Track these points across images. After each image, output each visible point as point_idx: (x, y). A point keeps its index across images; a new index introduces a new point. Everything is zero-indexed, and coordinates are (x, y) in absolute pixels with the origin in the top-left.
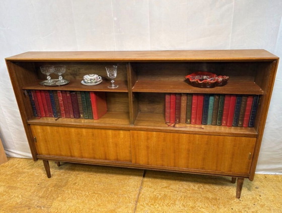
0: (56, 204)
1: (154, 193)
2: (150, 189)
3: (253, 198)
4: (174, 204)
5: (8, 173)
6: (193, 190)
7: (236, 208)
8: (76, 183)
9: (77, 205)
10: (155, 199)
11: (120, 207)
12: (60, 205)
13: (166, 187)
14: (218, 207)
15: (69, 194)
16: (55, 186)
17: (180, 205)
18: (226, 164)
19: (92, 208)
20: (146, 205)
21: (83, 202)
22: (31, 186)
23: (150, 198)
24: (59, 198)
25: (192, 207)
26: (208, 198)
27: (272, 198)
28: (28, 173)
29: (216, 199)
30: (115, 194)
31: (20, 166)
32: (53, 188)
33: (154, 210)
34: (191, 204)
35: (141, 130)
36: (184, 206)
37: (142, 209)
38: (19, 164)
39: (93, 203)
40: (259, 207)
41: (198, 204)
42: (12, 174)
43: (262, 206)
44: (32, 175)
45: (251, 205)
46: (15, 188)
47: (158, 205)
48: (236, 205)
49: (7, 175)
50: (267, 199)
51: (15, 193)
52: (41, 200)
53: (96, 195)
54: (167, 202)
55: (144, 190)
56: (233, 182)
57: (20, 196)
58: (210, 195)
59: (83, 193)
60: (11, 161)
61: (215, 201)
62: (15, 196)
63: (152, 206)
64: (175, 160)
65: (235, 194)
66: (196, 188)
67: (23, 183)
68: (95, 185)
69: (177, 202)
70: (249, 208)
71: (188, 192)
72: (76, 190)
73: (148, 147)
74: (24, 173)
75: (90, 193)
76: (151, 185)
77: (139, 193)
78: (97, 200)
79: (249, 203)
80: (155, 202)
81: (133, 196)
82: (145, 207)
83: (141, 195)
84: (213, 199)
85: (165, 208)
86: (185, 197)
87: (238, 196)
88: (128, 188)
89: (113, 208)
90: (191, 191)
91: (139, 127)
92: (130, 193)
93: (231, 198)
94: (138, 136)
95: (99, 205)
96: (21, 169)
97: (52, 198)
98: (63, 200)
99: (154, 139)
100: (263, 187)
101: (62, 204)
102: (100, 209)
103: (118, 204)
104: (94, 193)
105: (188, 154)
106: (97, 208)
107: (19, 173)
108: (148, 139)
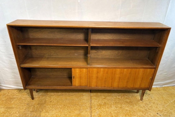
0: (43, 114)
1: (99, 102)
2: (96, 100)
3: (149, 100)
4: (111, 107)
5: (3, 99)
6: (119, 98)
7: (142, 105)
8: (51, 101)
9: (57, 113)
10: (100, 105)
11: (82, 112)
12: (46, 115)
13: (104, 99)
14: (133, 106)
15: (49, 108)
16: (38, 104)
17: (114, 107)
18: (138, 84)
19: (66, 114)
20: (96, 109)
21: (60, 111)
22: (23, 106)
23: (98, 105)
24: (44, 111)
25: (120, 107)
26: (127, 102)
27: (157, 99)
28: (17, 98)
29: (131, 102)
30: (77, 105)
31: (10, 94)
32: (38, 106)
33: (101, 111)
34: (119, 106)
35: (95, 68)
36: (116, 107)
37: (95, 112)
38: (9, 93)
39: (66, 111)
40: (152, 104)
41: (123, 105)
42: (6, 99)
43: (154, 103)
44: (21, 99)
45: (148, 103)
46: (12, 108)
47: (103, 109)
48: (141, 104)
49: (3, 101)
50: (155, 99)
51: (13, 111)
52: (32, 113)
53: (66, 107)
54: (107, 106)
55: (93, 101)
56: (137, 92)
57: (17, 112)
58: (128, 101)
59: (58, 107)
60: (2, 92)
61: (131, 103)
62: (13, 113)
63: (99, 109)
64: (112, 83)
65: (140, 99)
66: (120, 98)
67: (16, 105)
68: (63, 101)
69: (112, 106)
70: (148, 105)
71: (116, 100)
72: (53, 105)
73: (97, 77)
74: (15, 98)
75: (62, 106)
76: (95, 98)
77: (91, 103)
78: (67, 109)
79: (147, 102)
80: (101, 107)
81: (88, 105)
82: (96, 110)
83: (92, 104)
84: (129, 102)
85: (107, 109)
86: (115, 103)
87: (142, 99)
88: (84, 101)
89: (78, 113)
90: (118, 99)
91: (93, 66)
92: (86, 103)
93: (138, 101)
94: (92, 72)
95: (70, 112)
96: (11, 96)
97: (39, 111)
98: (47, 112)
99: (102, 73)
100: (152, 93)
101: (47, 114)
102: (71, 114)
103: (81, 110)
104: (65, 106)
105: (120, 80)
106: (69, 114)
107: (11, 99)
108: (98, 72)
